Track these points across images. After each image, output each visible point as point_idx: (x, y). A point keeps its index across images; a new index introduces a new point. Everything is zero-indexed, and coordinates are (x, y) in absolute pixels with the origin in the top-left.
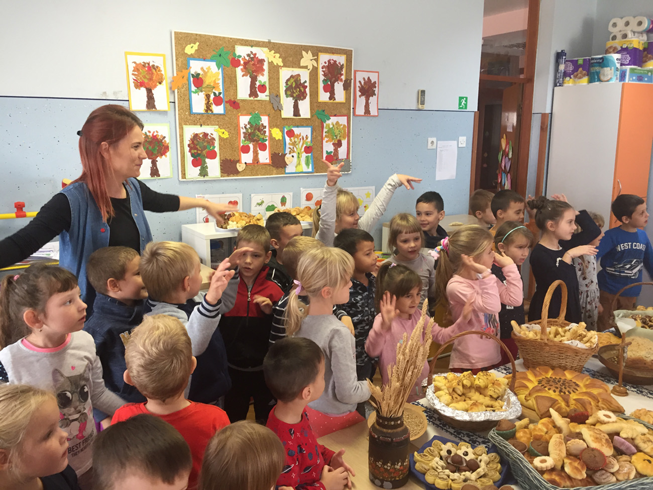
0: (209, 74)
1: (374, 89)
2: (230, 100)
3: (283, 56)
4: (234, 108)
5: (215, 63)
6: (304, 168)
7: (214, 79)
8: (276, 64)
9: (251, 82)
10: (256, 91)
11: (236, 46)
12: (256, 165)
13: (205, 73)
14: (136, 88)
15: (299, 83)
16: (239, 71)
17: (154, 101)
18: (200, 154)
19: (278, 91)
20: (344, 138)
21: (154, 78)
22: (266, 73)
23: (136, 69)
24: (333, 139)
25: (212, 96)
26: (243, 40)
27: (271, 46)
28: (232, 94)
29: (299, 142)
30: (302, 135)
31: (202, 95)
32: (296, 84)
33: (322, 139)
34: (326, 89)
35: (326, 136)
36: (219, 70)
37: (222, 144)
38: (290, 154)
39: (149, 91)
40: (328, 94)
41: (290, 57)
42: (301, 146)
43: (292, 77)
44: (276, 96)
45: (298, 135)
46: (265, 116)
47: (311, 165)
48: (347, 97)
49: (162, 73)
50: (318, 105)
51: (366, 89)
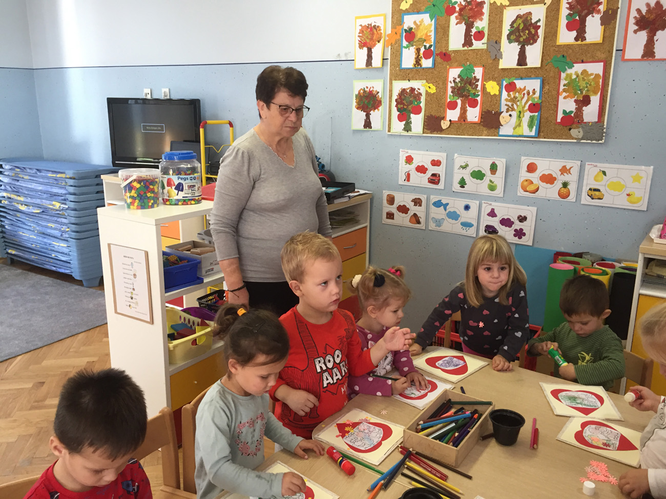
0: (421, 27)
2: (441, 52)
4: (444, 60)
5: (429, 14)
6: (525, 130)
7: (426, 32)
8: (499, 4)
9: (466, 30)
10: (472, 40)
12: (463, 123)
13: (418, 26)
14: (360, 49)
15: (529, 23)
16: (453, 19)
17: (372, 59)
18: (406, 109)
19: (500, 38)
20: (596, 93)
21: (374, 38)
22: (486, 17)
23: (361, 31)
24: (575, 94)
25: (422, 50)
28: (443, 46)
29: (522, 99)
30: (527, 88)
31: (413, 49)
32: (525, 25)
33: (558, 94)
34: (569, 27)
35: (564, 90)
36: (431, 21)
37: (429, 99)
38: (507, 112)
39: (370, 51)
40: (574, 33)
42: (525, 103)
43: (519, 17)
44: (496, 43)
45: (521, 89)
46: (479, 67)
47: (535, 127)
48: (607, 34)
49: (382, 31)
50: (557, 49)
51: (650, 19)
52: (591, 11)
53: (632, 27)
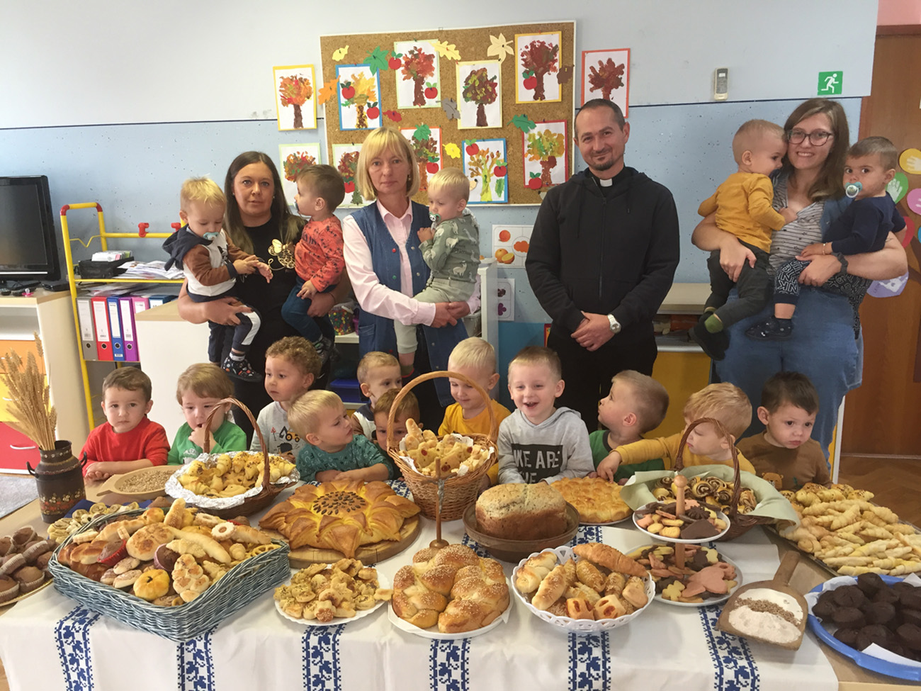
0: (361, 82)
1: (620, 77)
2: (389, 111)
3: (462, 46)
4: (394, 120)
5: (369, 67)
6: (493, 195)
7: (368, 87)
8: (450, 59)
9: (415, 86)
10: (423, 97)
11: (395, 43)
13: (357, 81)
14: (284, 106)
15: (485, 80)
16: (399, 73)
17: (302, 118)
19: (455, 95)
20: (560, 154)
21: (302, 93)
22: (436, 72)
23: (283, 85)
24: (541, 155)
25: (366, 108)
26: (404, 33)
27: (443, 36)
28: (391, 104)
29: (486, 162)
30: (490, 150)
31: (354, 107)
32: (480, 82)
33: (523, 156)
34: (528, 85)
35: (529, 152)
36: (373, 75)
38: (472, 177)
39: (297, 108)
40: (532, 92)
41: (471, 47)
42: (489, 167)
43: (473, 73)
44: (451, 101)
45: (484, 151)
46: (435, 128)
47: (503, 192)
48: (565, 92)
49: (311, 85)
50: (516, 108)
51: (604, 77)
52: (548, 68)
53: (588, 85)
